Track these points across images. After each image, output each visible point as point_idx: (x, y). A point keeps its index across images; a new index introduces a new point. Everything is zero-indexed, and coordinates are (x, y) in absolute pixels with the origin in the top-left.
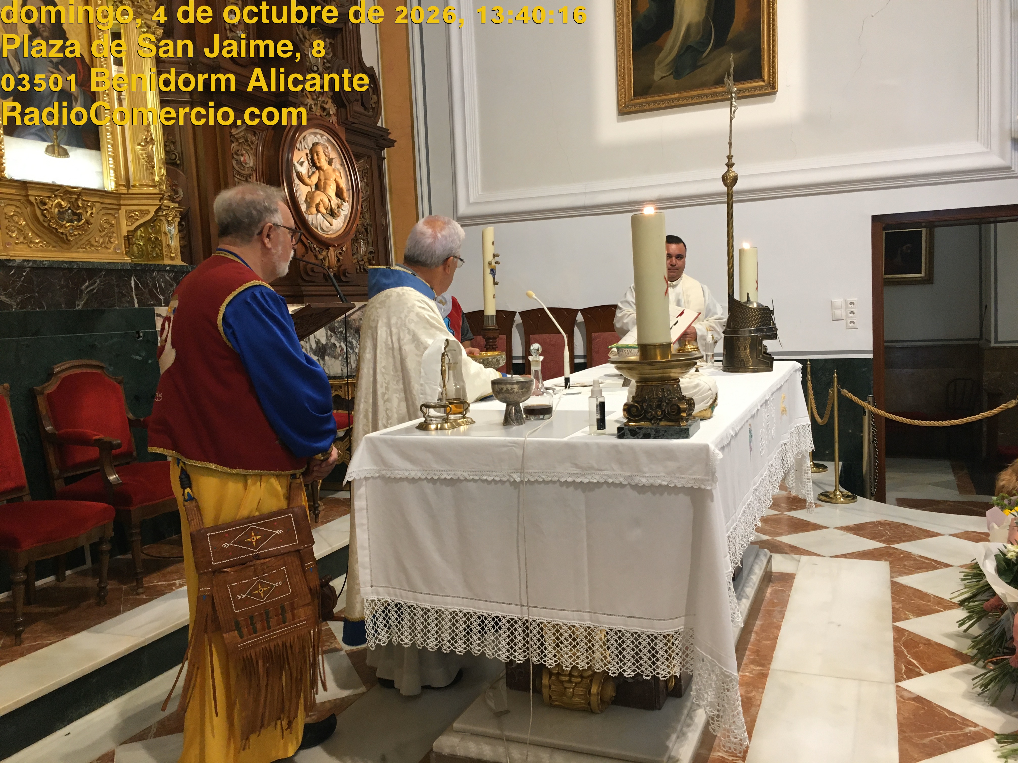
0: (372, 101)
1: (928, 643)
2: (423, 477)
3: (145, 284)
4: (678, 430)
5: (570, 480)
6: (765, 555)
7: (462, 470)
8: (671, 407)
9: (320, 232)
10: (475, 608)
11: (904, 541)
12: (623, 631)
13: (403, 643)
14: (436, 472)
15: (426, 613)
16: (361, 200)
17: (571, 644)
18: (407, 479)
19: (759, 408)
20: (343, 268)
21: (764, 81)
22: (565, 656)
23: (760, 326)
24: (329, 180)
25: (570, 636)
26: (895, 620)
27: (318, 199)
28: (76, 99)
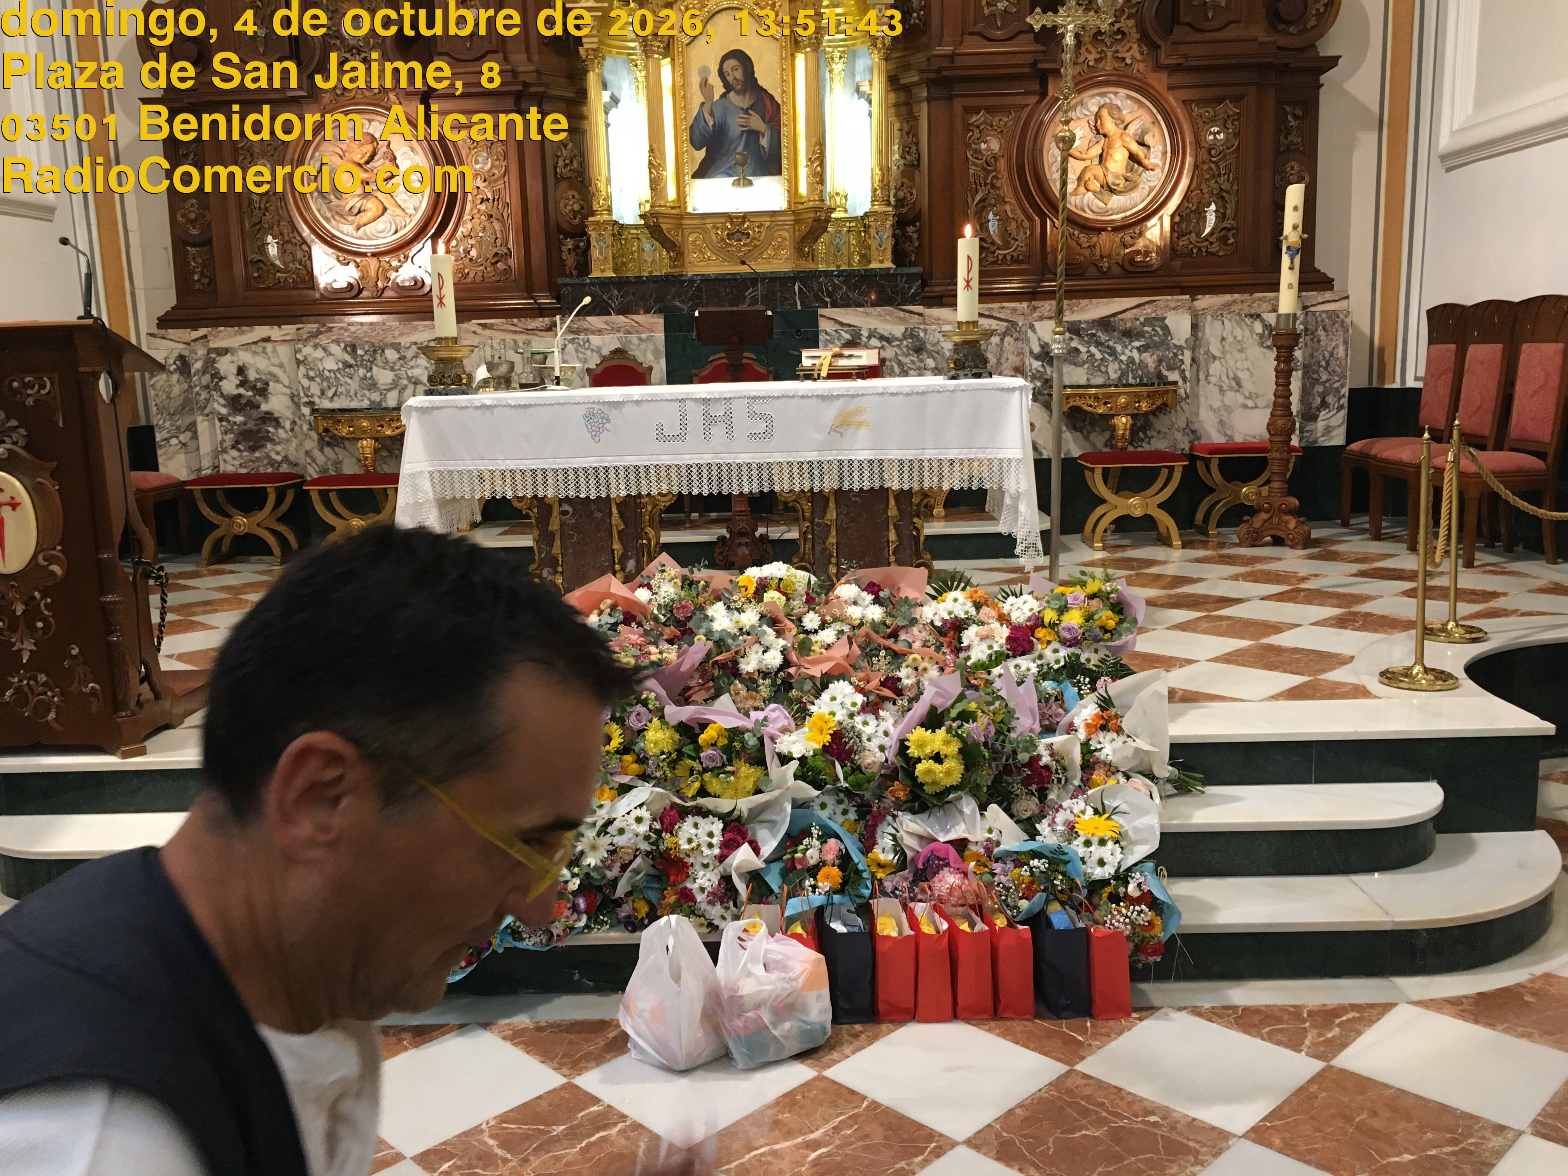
3: (809, 289)
9: (1090, 215)
20: (1130, 255)
24: (1112, 148)
27: (1088, 175)
28: (763, 135)
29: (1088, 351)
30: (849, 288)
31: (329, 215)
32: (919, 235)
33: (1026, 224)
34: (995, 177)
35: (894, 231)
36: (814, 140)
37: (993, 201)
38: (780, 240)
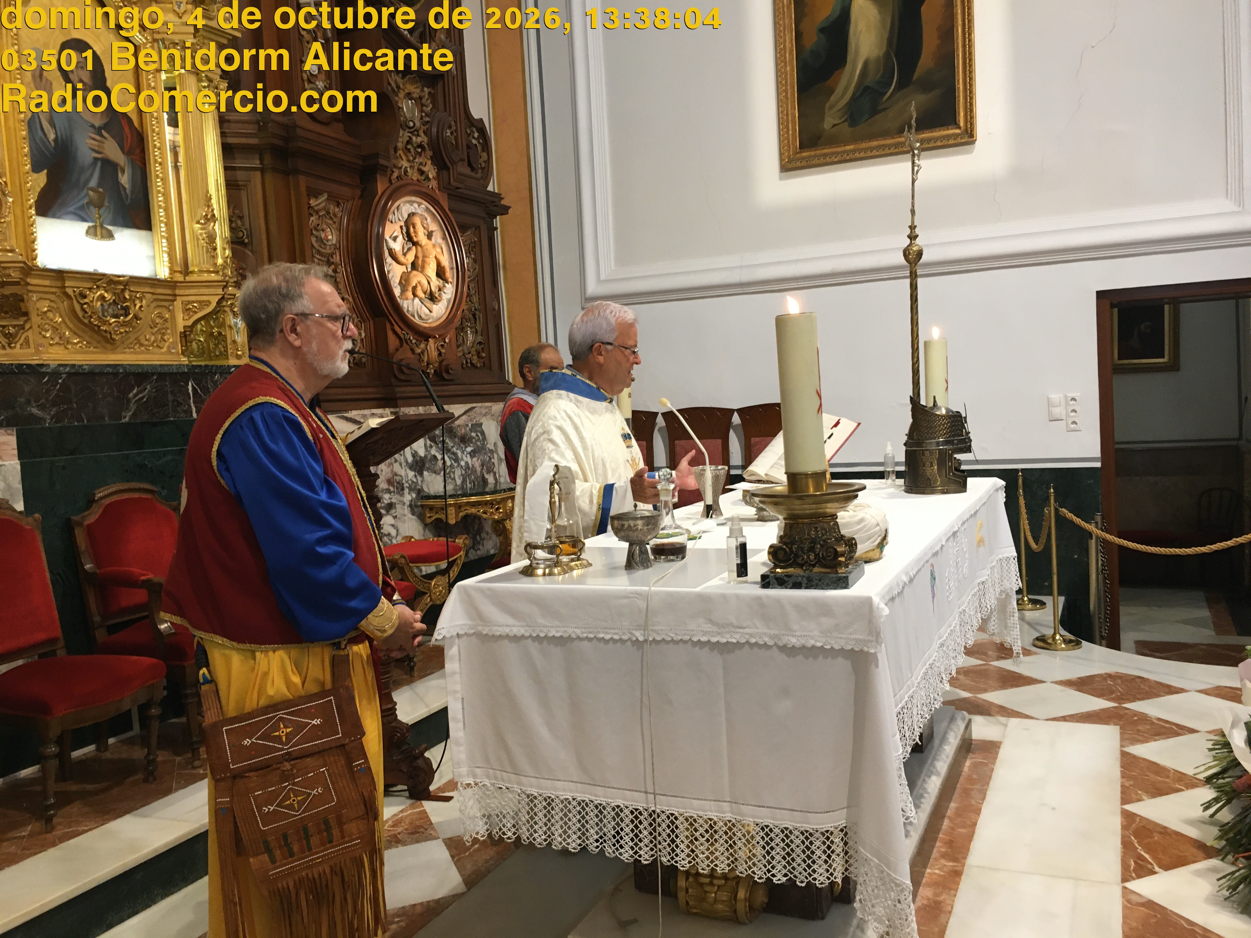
0: (481, 160)
1: (1165, 831)
2: (527, 634)
3: (206, 390)
4: (835, 579)
5: (704, 639)
6: (963, 719)
7: (573, 625)
8: (827, 549)
9: (417, 320)
10: (591, 795)
11: (1139, 699)
12: (771, 826)
13: (505, 837)
14: (543, 629)
15: (532, 801)
16: (467, 280)
17: (708, 840)
18: (507, 636)
19: (944, 543)
20: (444, 363)
21: (960, 128)
22: (701, 856)
23: (950, 437)
24: (429, 257)
25: (707, 831)
26: (1125, 800)
27: (415, 281)
28: (123, 171)
33: (362, 324)
34: (335, 271)
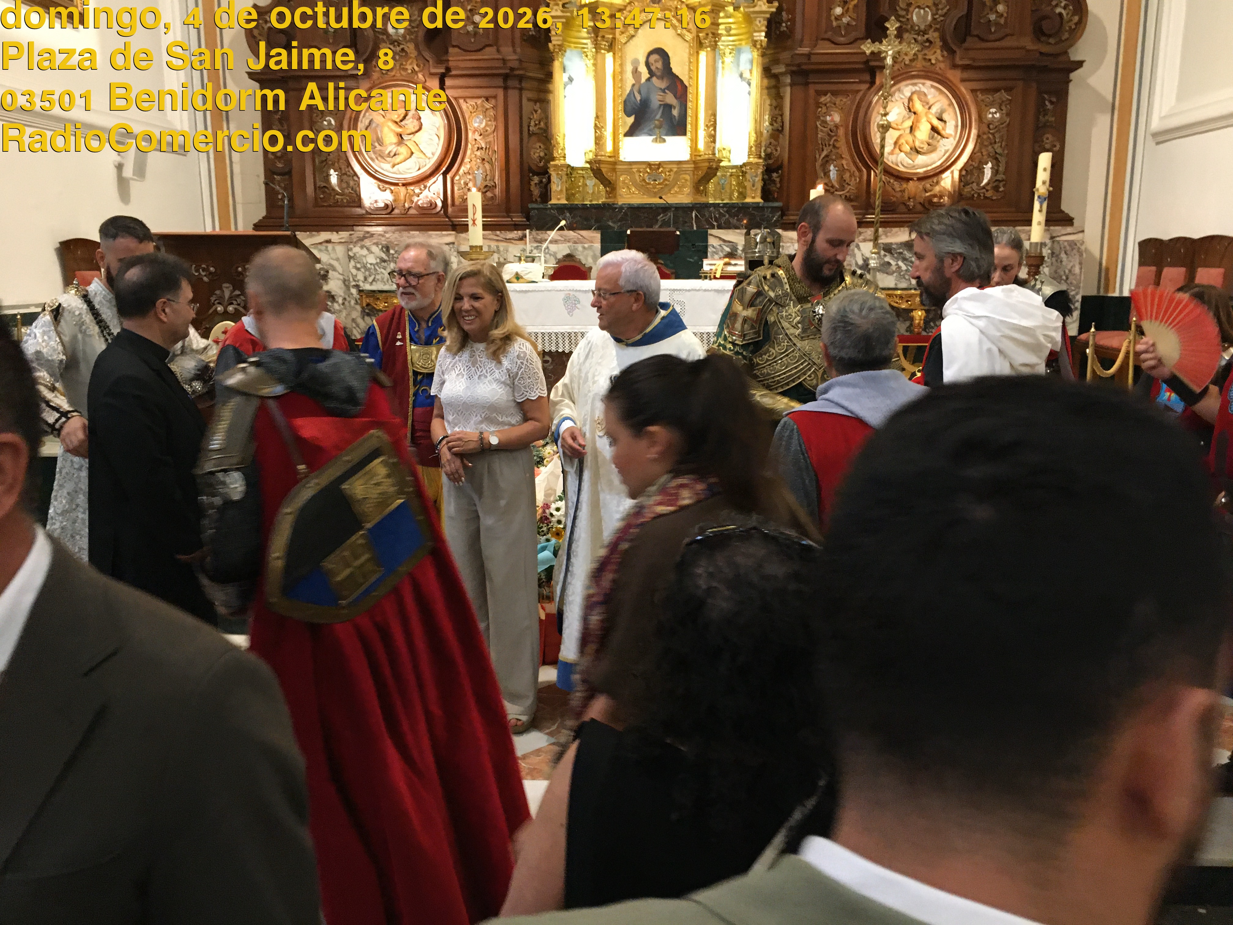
16: (975, 133)
20: (929, 197)
24: (920, 122)
27: (902, 141)
28: (675, 108)
29: (897, 264)
30: (730, 215)
31: (373, 156)
32: (781, 182)
33: (857, 173)
34: (836, 140)
35: (763, 175)
36: (710, 112)
37: (834, 157)
38: (683, 181)
